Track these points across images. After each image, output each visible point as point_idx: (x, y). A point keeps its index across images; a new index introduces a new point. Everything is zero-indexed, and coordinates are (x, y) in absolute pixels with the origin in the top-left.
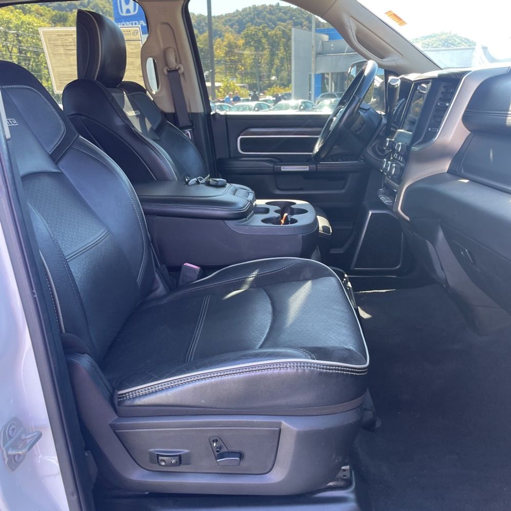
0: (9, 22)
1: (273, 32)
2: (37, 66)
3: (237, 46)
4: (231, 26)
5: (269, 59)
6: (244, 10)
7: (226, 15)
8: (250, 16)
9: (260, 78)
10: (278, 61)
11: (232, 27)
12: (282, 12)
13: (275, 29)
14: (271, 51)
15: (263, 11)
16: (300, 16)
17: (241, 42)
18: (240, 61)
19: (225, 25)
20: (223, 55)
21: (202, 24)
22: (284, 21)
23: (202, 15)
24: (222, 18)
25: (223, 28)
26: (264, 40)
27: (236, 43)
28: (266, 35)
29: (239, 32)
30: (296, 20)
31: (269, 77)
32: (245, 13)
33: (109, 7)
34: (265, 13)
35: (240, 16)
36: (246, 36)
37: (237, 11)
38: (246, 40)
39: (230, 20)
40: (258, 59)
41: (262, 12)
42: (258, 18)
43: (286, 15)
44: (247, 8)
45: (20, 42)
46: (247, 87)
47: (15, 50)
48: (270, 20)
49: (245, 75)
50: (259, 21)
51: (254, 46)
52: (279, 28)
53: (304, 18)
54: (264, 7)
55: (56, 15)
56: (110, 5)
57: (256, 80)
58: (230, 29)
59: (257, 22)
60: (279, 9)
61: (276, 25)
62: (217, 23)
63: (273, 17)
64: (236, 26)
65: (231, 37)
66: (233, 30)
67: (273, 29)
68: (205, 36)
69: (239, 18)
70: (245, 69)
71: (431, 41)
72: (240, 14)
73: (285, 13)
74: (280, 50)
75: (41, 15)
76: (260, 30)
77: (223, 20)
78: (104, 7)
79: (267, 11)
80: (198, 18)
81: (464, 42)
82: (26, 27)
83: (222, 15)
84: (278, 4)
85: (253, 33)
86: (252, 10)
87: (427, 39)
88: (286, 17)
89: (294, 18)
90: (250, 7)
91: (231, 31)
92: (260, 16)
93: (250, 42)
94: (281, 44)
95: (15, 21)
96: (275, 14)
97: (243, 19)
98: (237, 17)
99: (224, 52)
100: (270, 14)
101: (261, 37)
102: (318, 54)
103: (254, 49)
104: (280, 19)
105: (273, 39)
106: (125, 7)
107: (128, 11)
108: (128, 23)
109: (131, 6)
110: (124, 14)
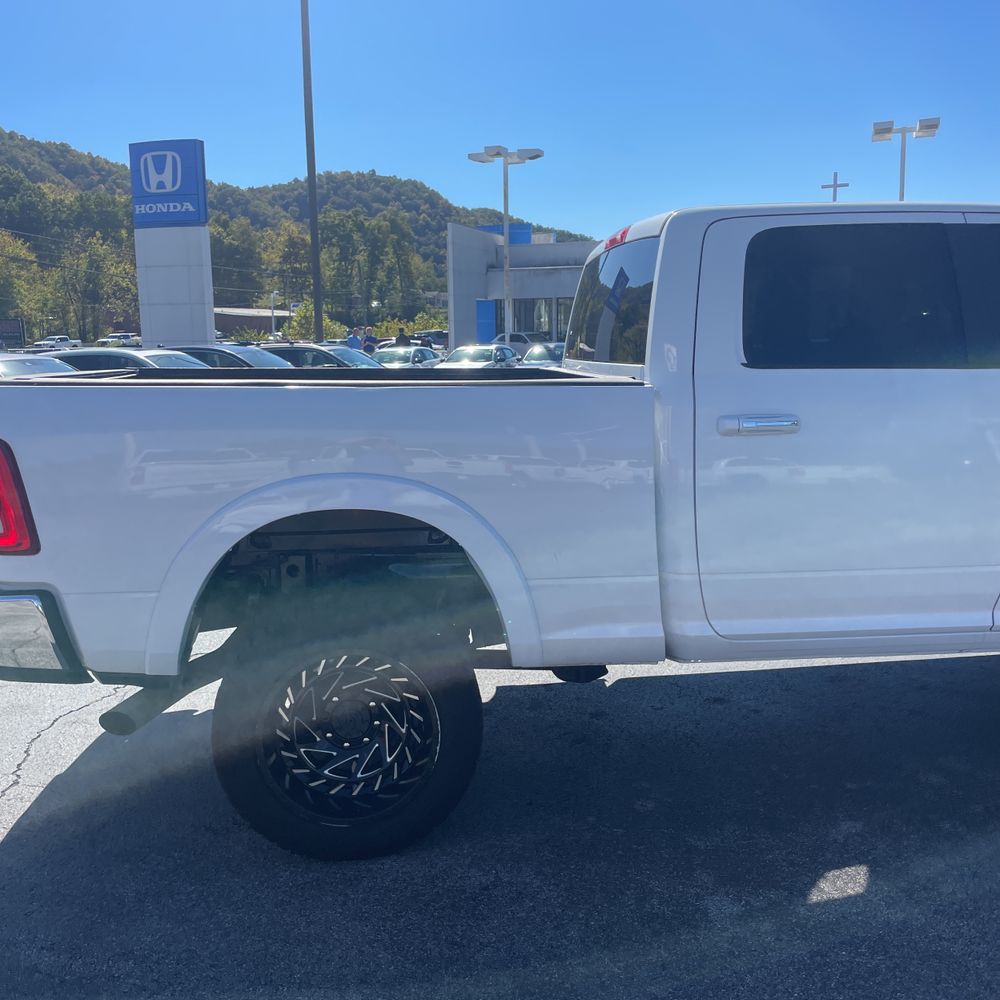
3: (305, 243)
4: (285, 208)
5: (366, 268)
7: (277, 187)
8: (321, 190)
9: (351, 303)
10: (383, 274)
11: (287, 211)
12: (384, 187)
14: (371, 253)
15: (346, 182)
16: (414, 195)
19: (273, 206)
20: (278, 260)
21: (228, 202)
22: (385, 202)
23: (228, 186)
24: (267, 193)
25: (270, 211)
26: (356, 236)
27: (303, 240)
28: (360, 227)
29: (299, 219)
30: (408, 202)
31: (368, 300)
33: (40, 165)
34: (348, 186)
35: (300, 190)
36: (321, 228)
37: (296, 180)
39: (282, 197)
40: (347, 269)
41: (343, 184)
42: (336, 194)
43: (388, 192)
48: (361, 199)
50: (339, 199)
51: (339, 246)
52: (384, 216)
53: (421, 198)
54: (347, 176)
56: (42, 160)
57: (342, 307)
58: (285, 213)
59: (334, 202)
60: (374, 180)
62: (257, 202)
63: (365, 195)
64: (294, 208)
65: (293, 227)
66: (288, 215)
67: (372, 215)
68: (241, 225)
69: (300, 194)
72: (302, 188)
73: (387, 189)
74: (387, 254)
76: (349, 217)
77: (269, 196)
78: (30, 164)
79: (352, 184)
80: (220, 190)
83: (266, 188)
84: (373, 171)
85: (337, 222)
86: (324, 180)
88: (389, 196)
89: (403, 198)
90: (320, 174)
91: (286, 216)
92: (339, 192)
93: (331, 239)
94: (388, 244)
96: (368, 190)
97: (307, 196)
98: (296, 193)
99: (281, 254)
100: (358, 190)
101: (351, 231)
102: (491, 267)
103: (336, 251)
104: (378, 199)
105: (373, 234)
106: (154, 178)
107: (161, 185)
108: (159, 205)
109: (167, 177)
110: (153, 189)
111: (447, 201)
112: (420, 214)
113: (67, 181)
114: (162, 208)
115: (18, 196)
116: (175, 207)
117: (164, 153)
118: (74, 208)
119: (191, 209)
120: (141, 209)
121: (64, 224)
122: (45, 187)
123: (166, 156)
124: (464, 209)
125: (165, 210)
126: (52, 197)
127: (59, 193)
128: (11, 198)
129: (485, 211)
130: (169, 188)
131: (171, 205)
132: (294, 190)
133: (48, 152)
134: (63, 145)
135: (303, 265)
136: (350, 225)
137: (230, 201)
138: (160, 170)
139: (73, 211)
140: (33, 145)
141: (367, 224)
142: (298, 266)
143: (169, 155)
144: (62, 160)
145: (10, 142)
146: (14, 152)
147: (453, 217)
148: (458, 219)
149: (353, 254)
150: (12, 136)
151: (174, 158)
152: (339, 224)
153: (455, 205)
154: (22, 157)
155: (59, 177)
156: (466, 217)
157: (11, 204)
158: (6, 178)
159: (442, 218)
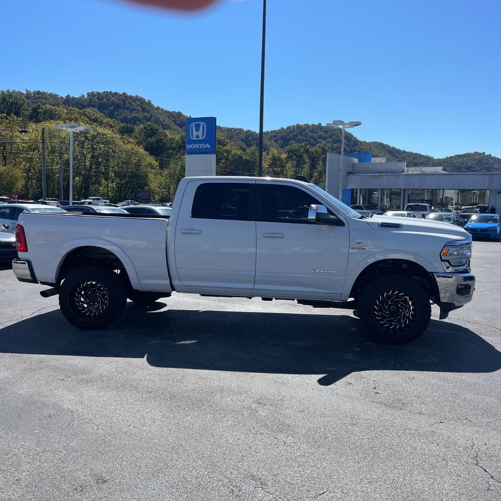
1: (314, 149)
2: (106, 169)
3: (280, 159)
4: (276, 141)
5: (309, 171)
6: (288, 128)
7: (272, 132)
8: (293, 133)
10: (317, 174)
11: (276, 143)
12: (323, 131)
13: (316, 147)
14: (312, 164)
15: (306, 129)
16: (339, 135)
17: (284, 156)
18: (282, 172)
19: (270, 140)
20: (267, 166)
21: (249, 139)
22: (325, 139)
23: (251, 131)
24: (268, 135)
25: (269, 143)
26: (305, 156)
27: (279, 157)
28: (307, 151)
29: (282, 147)
30: (336, 138)
32: (289, 130)
33: (168, 122)
34: (307, 131)
36: (289, 152)
37: (282, 128)
38: (288, 154)
39: (275, 136)
41: (304, 130)
42: (301, 135)
43: (327, 134)
44: (291, 126)
45: (94, 149)
47: (89, 156)
48: (312, 137)
50: (301, 137)
51: (296, 160)
52: (320, 146)
54: (307, 126)
55: (124, 127)
56: (170, 119)
58: (275, 144)
59: (299, 139)
60: (320, 128)
61: (317, 142)
63: (315, 135)
64: (280, 141)
65: (275, 151)
66: (277, 145)
67: (314, 145)
68: (251, 150)
69: (283, 134)
71: (465, 160)
72: (285, 132)
73: (326, 132)
74: (319, 164)
75: (111, 127)
76: (302, 146)
77: (269, 136)
78: (164, 121)
79: (309, 130)
80: (246, 133)
81: (497, 162)
82: (101, 137)
83: (268, 132)
84: (320, 124)
85: (296, 149)
86: (296, 128)
87: (462, 159)
88: (327, 135)
89: (334, 136)
90: (294, 126)
93: (292, 157)
94: (320, 159)
95: (92, 132)
96: (317, 133)
97: (287, 136)
98: (282, 134)
99: (269, 164)
100: (312, 133)
101: (303, 153)
102: (349, 173)
103: (295, 162)
104: (321, 137)
105: (313, 155)
106: (195, 133)
107: (198, 137)
109: (200, 133)
110: (194, 138)
111: (356, 138)
113: (179, 128)
114: (197, 146)
115: (156, 136)
116: (203, 146)
118: (179, 142)
119: (209, 146)
120: (189, 146)
121: (174, 149)
122: (167, 132)
124: (365, 142)
126: (170, 136)
127: (173, 135)
128: (153, 137)
129: (376, 143)
130: (201, 138)
131: (201, 145)
132: (281, 133)
133: (172, 116)
134: (179, 112)
136: (302, 150)
137: (250, 138)
138: (197, 130)
139: (178, 143)
140: (166, 113)
141: (310, 150)
142: (276, 170)
143: (201, 124)
144: (178, 119)
145: (156, 111)
146: (158, 116)
147: (359, 146)
148: (361, 147)
149: (303, 164)
150: (158, 108)
151: (203, 125)
153: (360, 140)
154: (161, 118)
155: (176, 127)
156: (365, 146)
157: (153, 140)
158: (152, 128)
159: (353, 146)
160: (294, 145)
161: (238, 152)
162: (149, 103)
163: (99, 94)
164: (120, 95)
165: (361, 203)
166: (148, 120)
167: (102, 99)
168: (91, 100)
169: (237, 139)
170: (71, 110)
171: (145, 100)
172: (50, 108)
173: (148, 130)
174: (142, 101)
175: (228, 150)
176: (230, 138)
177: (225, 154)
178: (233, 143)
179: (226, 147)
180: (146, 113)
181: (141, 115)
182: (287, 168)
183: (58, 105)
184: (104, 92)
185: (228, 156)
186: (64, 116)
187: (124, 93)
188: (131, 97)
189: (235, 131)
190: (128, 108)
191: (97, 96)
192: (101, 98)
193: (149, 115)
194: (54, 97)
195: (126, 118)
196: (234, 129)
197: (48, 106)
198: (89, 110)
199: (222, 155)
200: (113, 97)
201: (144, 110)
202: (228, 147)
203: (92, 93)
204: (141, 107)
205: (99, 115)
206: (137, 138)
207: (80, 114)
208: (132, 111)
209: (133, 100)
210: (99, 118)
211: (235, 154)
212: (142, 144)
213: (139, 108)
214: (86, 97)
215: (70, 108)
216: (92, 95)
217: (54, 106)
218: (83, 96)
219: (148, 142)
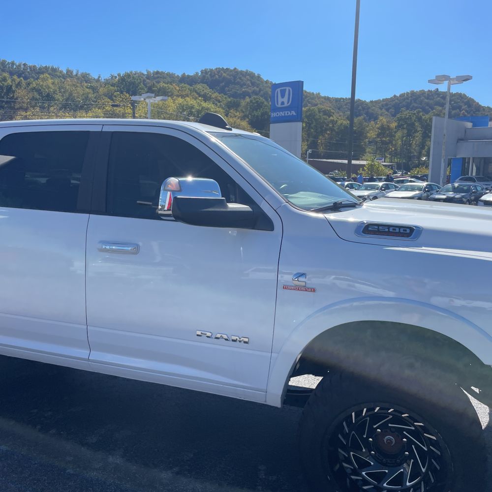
0: (192, 107)
1: (428, 116)
3: (389, 128)
4: (387, 110)
5: (420, 140)
6: (402, 95)
7: (383, 100)
8: (407, 101)
9: (410, 158)
11: (388, 111)
12: (441, 98)
13: (430, 114)
14: (425, 133)
15: (421, 96)
16: (459, 101)
17: (393, 125)
18: (390, 142)
19: (381, 109)
20: (375, 136)
22: (442, 105)
23: (360, 100)
24: (379, 103)
25: (380, 112)
26: (417, 124)
27: (388, 126)
28: (420, 119)
29: (394, 115)
30: (455, 104)
31: (419, 157)
32: (402, 98)
34: (422, 98)
35: (397, 101)
36: (399, 120)
37: (395, 96)
38: (398, 123)
39: (387, 105)
40: (410, 141)
41: (419, 96)
42: (415, 102)
44: (405, 93)
46: (396, 166)
48: (428, 104)
49: (395, 154)
50: (416, 105)
51: (407, 129)
53: (463, 102)
54: (423, 92)
55: (231, 102)
58: (387, 113)
59: (413, 106)
60: (437, 94)
61: (432, 109)
62: (374, 108)
63: (431, 102)
64: (392, 110)
65: (384, 120)
66: (389, 114)
67: (428, 112)
68: (359, 119)
70: (396, 149)
72: (397, 99)
73: (444, 98)
75: (219, 102)
76: (415, 114)
77: (380, 104)
79: (425, 96)
83: (379, 100)
84: (437, 89)
85: (407, 117)
86: (410, 95)
88: (445, 102)
89: (453, 102)
90: (408, 93)
91: (387, 114)
92: (417, 101)
93: (403, 125)
95: (197, 107)
96: (433, 99)
97: (399, 104)
98: (394, 102)
99: (376, 134)
100: (427, 99)
101: (415, 121)
102: (460, 140)
103: (405, 131)
104: (438, 104)
105: (426, 122)
106: (280, 100)
107: (283, 103)
108: (281, 113)
109: (285, 100)
110: (279, 106)
111: (478, 103)
112: (461, 111)
114: (282, 114)
115: (261, 109)
116: (288, 113)
117: (284, 88)
119: (294, 114)
120: (274, 115)
123: (285, 89)
124: (488, 107)
125: (283, 115)
128: (259, 110)
130: (286, 105)
131: (286, 112)
135: (387, 139)
136: (414, 118)
137: (360, 108)
138: (283, 96)
141: (423, 117)
142: (385, 140)
143: (287, 88)
145: (265, 85)
146: (267, 89)
149: (415, 132)
150: (267, 82)
151: (289, 90)
152: (408, 118)
153: (483, 105)
156: (489, 112)
157: (258, 113)
158: (257, 101)
159: (474, 112)
160: (406, 113)
161: (344, 122)
162: (259, 77)
163: (211, 70)
164: (231, 71)
165: (474, 174)
166: (256, 94)
167: (214, 76)
168: (204, 77)
169: (346, 109)
170: (182, 87)
171: (255, 74)
172: (163, 86)
173: (254, 103)
174: (252, 75)
175: (333, 120)
176: (339, 109)
177: (331, 125)
178: (341, 114)
179: (331, 118)
180: (255, 88)
181: (250, 90)
182: (397, 137)
183: (171, 83)
184: (216, 69)
185: (333, 126)
186: (176, 93)
187: (235, 69)
188: (241, 72)
189: (344, 101)
190: (238, 83)
191: (209, 73)
192: (213, 74)
193: (258, 89)
194: (171, 76)
195: (236, 93)
196: (343, 99)
197: (162, 84)
198: (199, 87)
199: (328, 125)
200: (224, 73)
201: (253, 84)
202: (334, 118)
203: (206, 70)
204: (251, 81)
205: (208, 91)
206: (243, 112)
207: (191, 91)
208: (242, 86)
209: (243, 75)
210: (208, 94)
211: (341, 124)
212: (248, 118)
213: (249, 82)
214: (200, 75)
215: (181, 85)
216: (204, 72)
217: (168, 84)
218: (197, 73)
219: (254, 115)
